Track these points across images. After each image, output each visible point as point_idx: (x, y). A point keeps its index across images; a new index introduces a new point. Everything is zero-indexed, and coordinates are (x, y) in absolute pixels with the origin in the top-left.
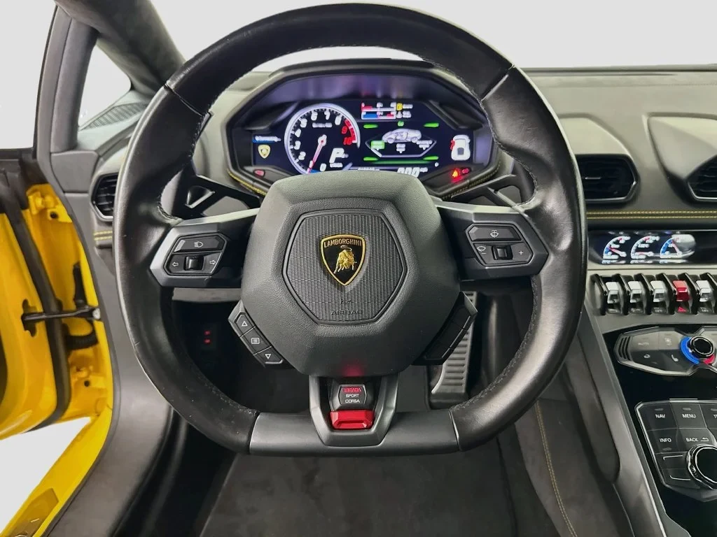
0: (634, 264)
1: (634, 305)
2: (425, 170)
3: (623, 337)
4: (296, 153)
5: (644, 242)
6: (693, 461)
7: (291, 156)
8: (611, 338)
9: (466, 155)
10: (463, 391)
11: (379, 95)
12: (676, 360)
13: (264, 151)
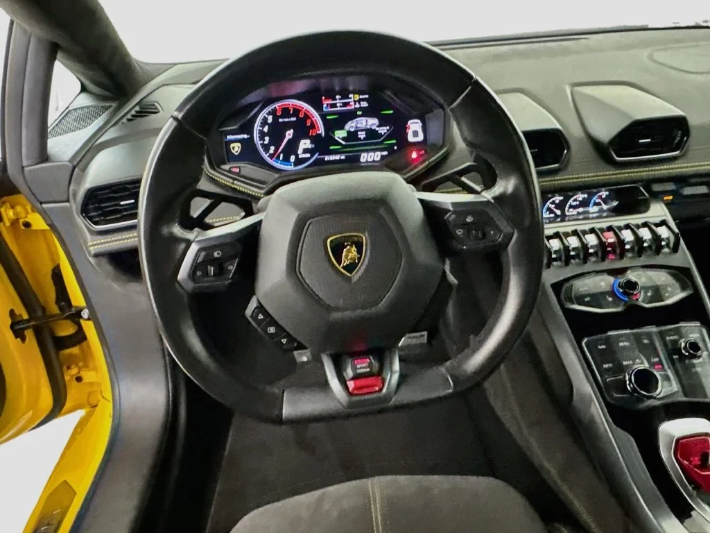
0: (569, 221)
1: (573, 257)
2: (385, 153)
3: (567, 285)
4: (266, 148)
5: (575, 200)
6: (630, 380)
7: (261, 150)
8: (557, 287)
9: (421, 138)
10: (426, 341)
11: (337, 89)
12: (610, 299)
13: (236, 149)
